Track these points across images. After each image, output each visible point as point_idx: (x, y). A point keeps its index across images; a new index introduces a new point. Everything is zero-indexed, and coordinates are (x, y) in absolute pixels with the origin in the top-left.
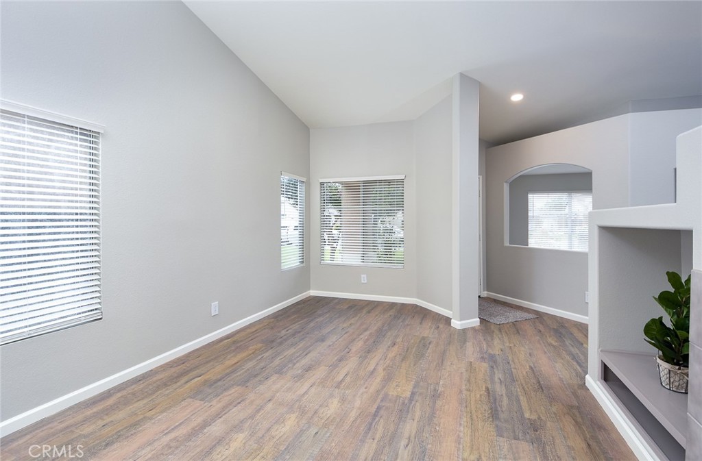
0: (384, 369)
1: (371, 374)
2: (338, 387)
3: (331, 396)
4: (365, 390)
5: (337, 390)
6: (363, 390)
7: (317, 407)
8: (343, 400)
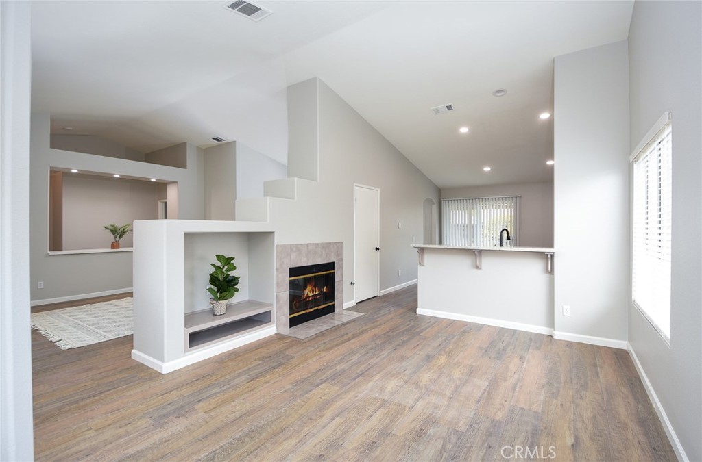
0: (321, 417)
1: (342, 412)
2: (385, 401)
3: (392, 394)
4: (359, 395)
5: (386, 399)
6: (360, 395)
7: (405, 386)
8: (382, 389)
